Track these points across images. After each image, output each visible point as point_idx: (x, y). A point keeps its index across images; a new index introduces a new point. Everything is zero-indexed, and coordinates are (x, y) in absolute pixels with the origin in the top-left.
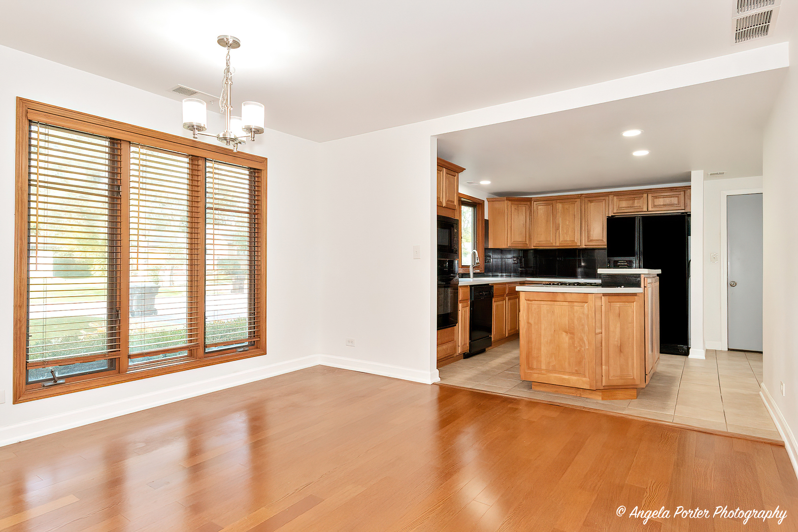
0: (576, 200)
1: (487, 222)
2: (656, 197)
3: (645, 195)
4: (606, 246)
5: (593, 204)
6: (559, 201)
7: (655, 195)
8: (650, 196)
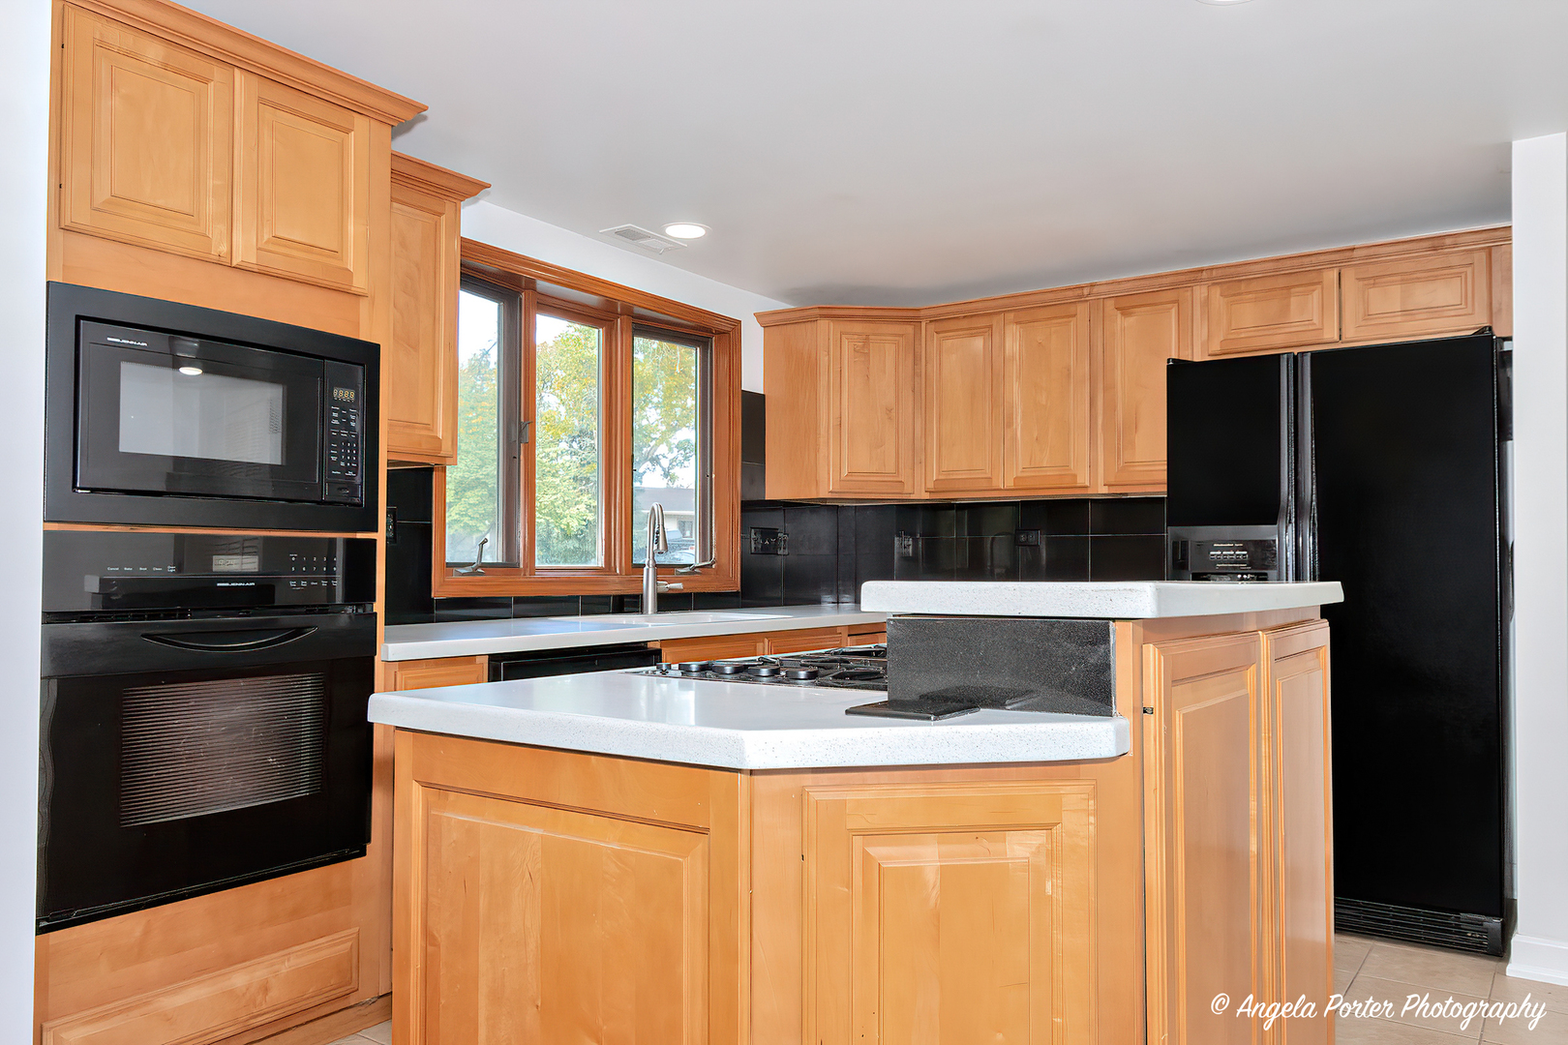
0: (1072, 309)
1: (754, 405)
2: (1374, 281)
3: (1332, 275)
4: (1165, 489)
5: (1131, 320)
6: (1011, 316)
7: (1373, 270)
8: (1349, 276)
